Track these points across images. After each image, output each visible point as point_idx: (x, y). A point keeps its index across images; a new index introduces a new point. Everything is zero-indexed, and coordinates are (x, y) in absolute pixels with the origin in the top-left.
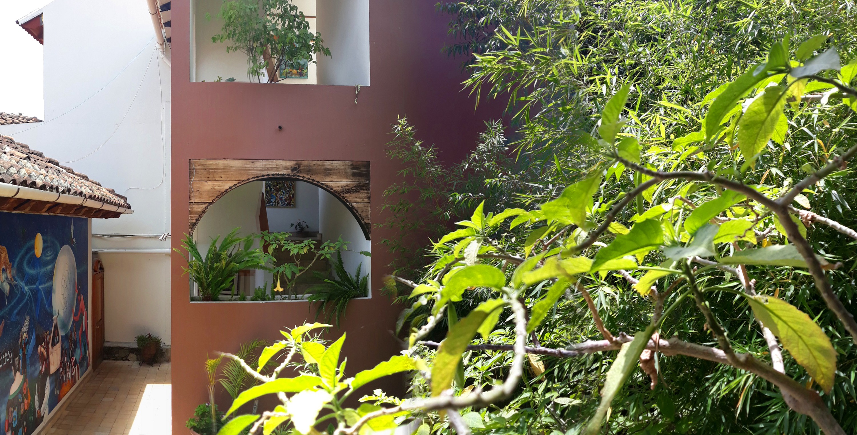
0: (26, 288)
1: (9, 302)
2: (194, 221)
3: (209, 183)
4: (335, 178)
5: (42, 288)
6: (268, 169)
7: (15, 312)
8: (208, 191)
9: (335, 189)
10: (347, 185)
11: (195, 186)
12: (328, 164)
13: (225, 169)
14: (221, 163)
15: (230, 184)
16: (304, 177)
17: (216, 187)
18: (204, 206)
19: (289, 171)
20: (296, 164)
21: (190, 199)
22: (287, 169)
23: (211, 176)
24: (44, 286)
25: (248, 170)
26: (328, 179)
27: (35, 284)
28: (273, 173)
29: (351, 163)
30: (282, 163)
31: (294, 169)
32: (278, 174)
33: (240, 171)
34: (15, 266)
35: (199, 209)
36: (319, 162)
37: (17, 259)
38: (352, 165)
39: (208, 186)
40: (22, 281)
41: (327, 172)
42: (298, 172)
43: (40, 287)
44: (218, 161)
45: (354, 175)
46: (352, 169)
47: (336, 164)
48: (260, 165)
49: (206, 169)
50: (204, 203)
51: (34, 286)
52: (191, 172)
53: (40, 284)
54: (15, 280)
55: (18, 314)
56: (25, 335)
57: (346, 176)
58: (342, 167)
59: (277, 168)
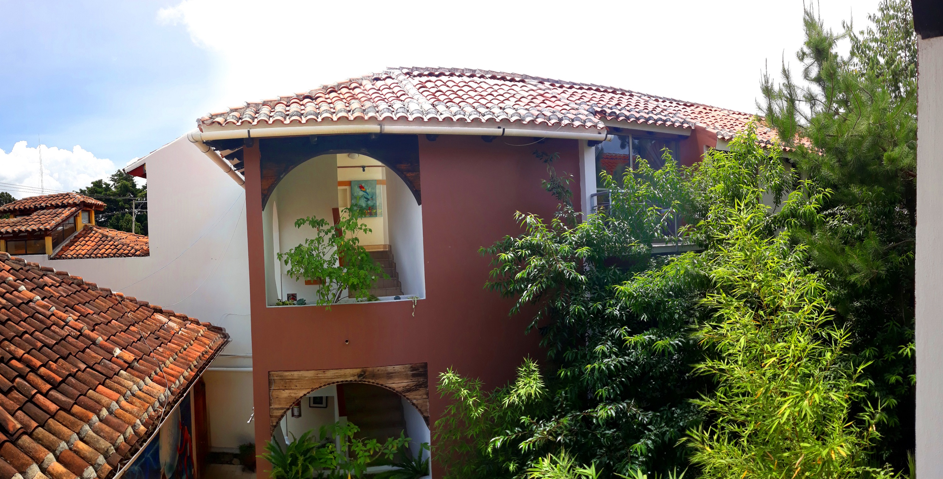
2: (274, 424)
3: (287, 391)
4: (396, 380)
6: (338, 377)
8: (286, 398)
9: (397, 389)
10: (408, 385)
11: (275, 394)
12: (390, 369)
13: (299, 379)
14: (296, 374)
15: (305, 392)
16: (369, 382)
17: (293, 395)
18: (283, 411)
19: (356, 378)
20: (362, 371)
21: (270, 405)
22: (354, 375)
23: (287, 385)
25: (320, 379)
26: (391, 381)
28: (342, 380)
29: (410, 365)
30: (349, 371)
31: (359, 376)
32: (347, 381)
33: (312, 380)
35: (279, 413)
36: (382, 368)
38: (412, 367)
39: (285, 394)
41: (390, 376)
42: (363, 378)
44: (292, 373)
45: (413, 375)
46: (412, 371)
47: (398, 368)
48: (330, 373)
49: (283, 379)
50: (282, 409)
52: (270, 382)
57: (407, 377)
58: (403, 370)
59: (345, 376)
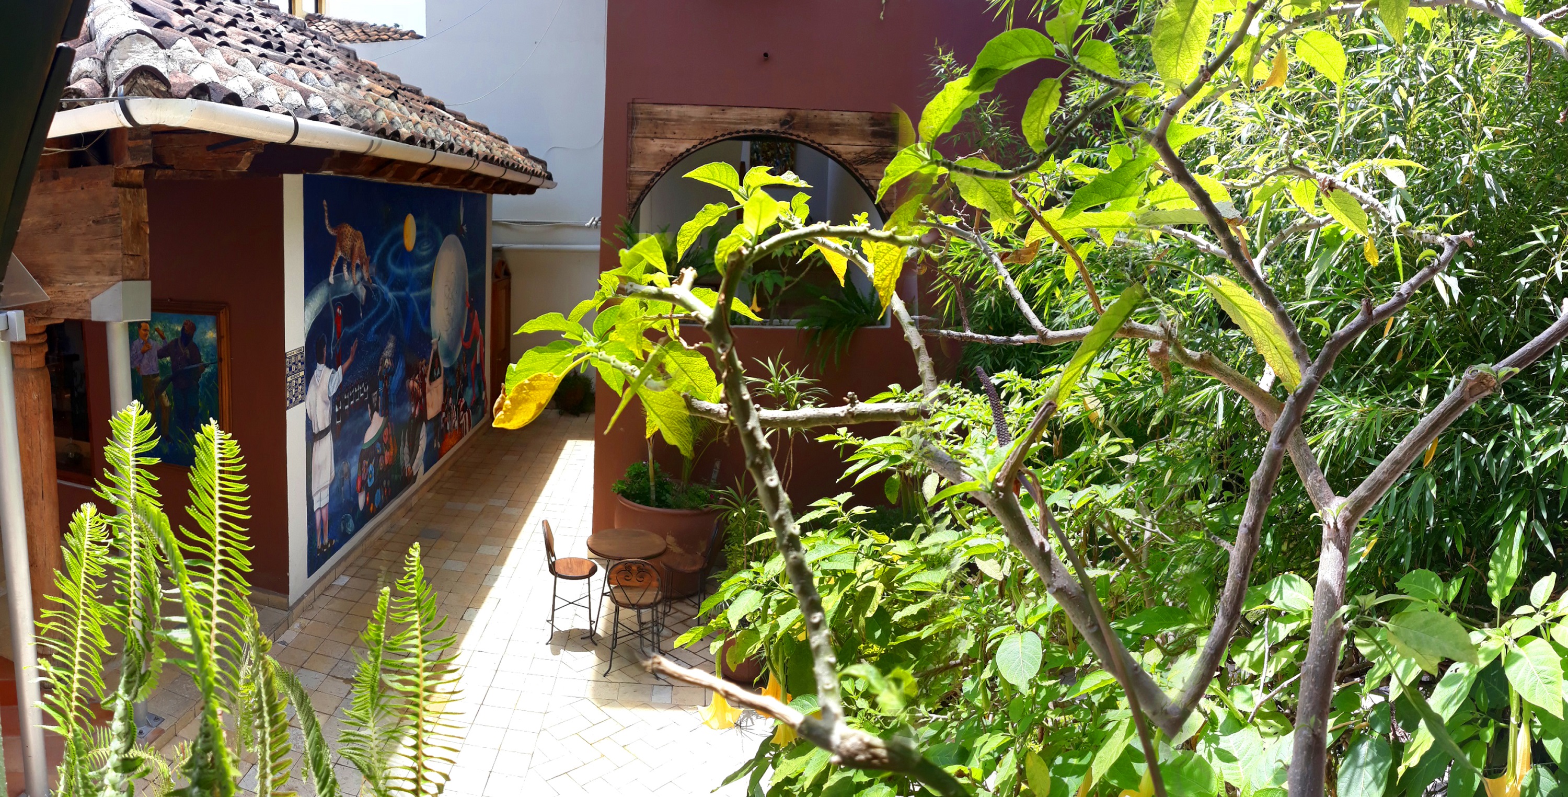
0: (390, 295)
1: (365, 314)
2: (632, 200)
3: (657, 141)
4: (845, 139)
5: (417, 298)
6: (747, 122)
7: (373, 329)
8: (655, 154)
9: (844, 156)
10: (863, 152)
11: (638, 144)
12: (835, 116)
13: (680, 120)
14: (675, 110)
15: (687, 145)
16: (798, 136)
17: (667, 149)
18: (649, 178)
19: (777, 125)
20: (789, 115)
21: (628, 165)
22: (774, 122)
23: (658, 131)
24: (417, 294)
25: (715, 123)
26: (834, 140)
27: (403, 289)
28: (752, 127)
29: (870, 115)
30: (766, 113)
31: (784, 123)
32: (761, 131)
33: (703, 124)
34: (375, 260)
35: (641, 181)
36: (822, 113)
37: (378, 252)
38: (872, 118)
39: (655, 146)
40: (384, 283)
41: (834, 129)
42: (790, 128)
43: (412, 295)
44: (669, 108)
45: (875, 134)
46: (872, 125)
47: (848, 116)
48: (733, 114)
49: (653, 119)
50: (648, 173)
51: (402, 293)
52: (630, 124)
53: (412, 290)
54: (374, 282)
55: (377, 332)
56: (387, 361)
57: (862, 135)
58: (857, 122)
59: (759, 120)
